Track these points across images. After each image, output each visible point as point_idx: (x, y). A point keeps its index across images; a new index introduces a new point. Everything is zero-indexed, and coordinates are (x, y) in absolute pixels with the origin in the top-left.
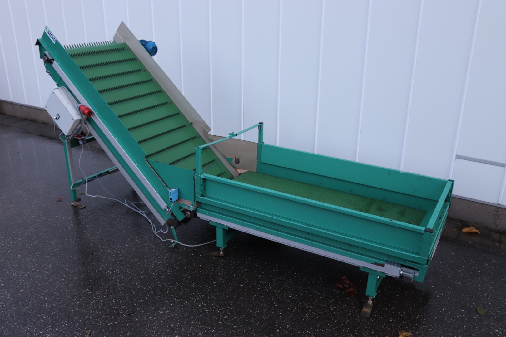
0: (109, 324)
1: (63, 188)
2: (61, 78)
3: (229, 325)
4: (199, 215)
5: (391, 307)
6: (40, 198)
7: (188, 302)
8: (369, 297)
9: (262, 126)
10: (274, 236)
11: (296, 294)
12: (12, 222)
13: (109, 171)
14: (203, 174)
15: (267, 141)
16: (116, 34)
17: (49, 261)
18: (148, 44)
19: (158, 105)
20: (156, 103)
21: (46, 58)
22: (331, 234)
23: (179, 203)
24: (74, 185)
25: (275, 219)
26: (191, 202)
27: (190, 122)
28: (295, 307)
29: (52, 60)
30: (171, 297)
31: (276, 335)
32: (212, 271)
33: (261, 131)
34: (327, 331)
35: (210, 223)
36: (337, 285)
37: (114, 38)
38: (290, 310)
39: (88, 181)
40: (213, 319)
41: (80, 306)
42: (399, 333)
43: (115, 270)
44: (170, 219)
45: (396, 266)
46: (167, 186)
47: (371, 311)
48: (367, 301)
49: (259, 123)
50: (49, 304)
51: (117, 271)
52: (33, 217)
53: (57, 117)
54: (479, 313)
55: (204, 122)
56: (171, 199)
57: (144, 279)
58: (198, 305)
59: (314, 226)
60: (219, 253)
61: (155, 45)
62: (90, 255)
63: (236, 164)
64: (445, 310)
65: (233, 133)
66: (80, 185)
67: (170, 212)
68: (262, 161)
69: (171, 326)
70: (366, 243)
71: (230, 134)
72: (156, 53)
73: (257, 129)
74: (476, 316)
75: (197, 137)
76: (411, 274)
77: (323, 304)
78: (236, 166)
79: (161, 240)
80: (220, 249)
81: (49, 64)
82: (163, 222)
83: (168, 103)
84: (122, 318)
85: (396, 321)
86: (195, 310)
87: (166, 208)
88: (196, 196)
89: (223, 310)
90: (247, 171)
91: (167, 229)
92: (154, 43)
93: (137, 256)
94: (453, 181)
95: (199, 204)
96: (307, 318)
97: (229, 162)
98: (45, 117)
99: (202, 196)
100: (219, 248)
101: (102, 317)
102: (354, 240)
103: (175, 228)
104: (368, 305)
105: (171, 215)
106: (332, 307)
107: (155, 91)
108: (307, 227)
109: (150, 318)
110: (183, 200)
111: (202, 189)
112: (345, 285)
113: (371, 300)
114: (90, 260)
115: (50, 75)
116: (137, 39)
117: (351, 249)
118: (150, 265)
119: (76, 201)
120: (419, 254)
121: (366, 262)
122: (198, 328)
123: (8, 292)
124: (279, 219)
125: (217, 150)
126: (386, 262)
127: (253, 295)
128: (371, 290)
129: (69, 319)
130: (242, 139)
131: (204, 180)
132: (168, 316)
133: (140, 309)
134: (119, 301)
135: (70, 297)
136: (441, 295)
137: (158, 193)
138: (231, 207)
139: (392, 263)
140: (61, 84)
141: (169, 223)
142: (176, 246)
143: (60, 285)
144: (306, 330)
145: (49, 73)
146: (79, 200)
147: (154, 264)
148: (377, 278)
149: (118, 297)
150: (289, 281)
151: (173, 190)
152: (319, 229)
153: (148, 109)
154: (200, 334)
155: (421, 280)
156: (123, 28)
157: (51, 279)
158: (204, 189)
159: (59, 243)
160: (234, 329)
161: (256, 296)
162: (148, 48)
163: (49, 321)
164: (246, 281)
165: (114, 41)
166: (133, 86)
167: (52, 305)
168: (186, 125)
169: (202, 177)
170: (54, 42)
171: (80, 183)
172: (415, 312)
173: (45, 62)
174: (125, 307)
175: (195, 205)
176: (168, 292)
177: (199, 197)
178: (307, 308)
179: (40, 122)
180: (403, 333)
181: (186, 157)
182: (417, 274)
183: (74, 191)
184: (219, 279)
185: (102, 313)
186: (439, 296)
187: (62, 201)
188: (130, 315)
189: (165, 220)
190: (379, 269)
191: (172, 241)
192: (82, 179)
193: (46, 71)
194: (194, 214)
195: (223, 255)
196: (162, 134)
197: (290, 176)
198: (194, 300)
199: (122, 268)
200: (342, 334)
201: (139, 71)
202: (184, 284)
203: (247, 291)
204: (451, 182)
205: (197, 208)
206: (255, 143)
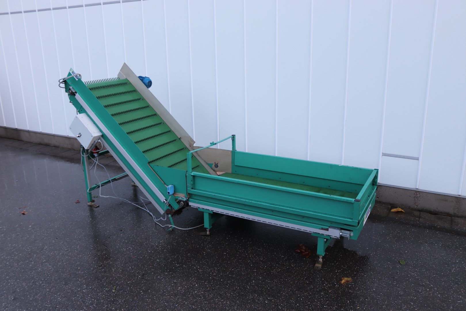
0: (128, 282)
1: (79, 194)
2: (82, 106)
3: (218, 279)
4: (190, 204)
5: (336, 263)
6: (62, 201)
7: (186, 266)
8: (319, 256)
9: (234, 137)
10: (247, 215)
11: (266, 258)
12: (43, 219)
13: (116, 178)
14: (193, 172)
15: (238, 149)
16: (120, 72)
17: (77, 244)
18: (145, 79)
19: (154, 125)
20: (153, 124)
21: (71, 92)
22: (289, 209)
23: (175, 196)
24: (90, 189)
25: (248, 202)
26: (184, 195)
27: (179, 138)
28: (265, 266)
29: (75, 93)
30: (173, 263)
31: (252, 284)
32: (202, 245)
33: (234, 141)
34: (290, 280)
35: (199, 210)
36: (296, 250)
37: (118, 75)
38: (262, 268)
39: (102, 186)
40: (205, 276)
41: (105, 272)
42: (342, 279)
43: (128, 247)
44: (168, 209)
45: (337, 229)
46: (165, 184)
47: (322, 266)
48: (319, 260)
49: (232, 135)
50: (81, 272)
51: (130, 248)
52: (59, 214)
53: (79, 135)
54: (401, 264)
55: (190, 137)
56: (169, 193)
57: (151, 252)
58: (194, 267)
59: (276, 205)
60: (206, 233)
61: (150, 79)
62: (108, 239)
63: (216, 168)
64: (376, 263)
65: (213, 142)
66: (95, 189)
67: (168, 204)
68: (236, 164)
69: (175, 281)
70: (314, 214)
71: (211, 143)
72: (151, 86)
73: (230, 140)
74: (398, 266)
75: (184, 148)
76: (347, 234)
77: (286, 263)
78: (216, 169)
79: (161, 226)
80: (207, 230)
81: (72, 96)
82: (162, 212)
83: (161, 123)
84: (137, 278)
85: (340, 272)
86: (191, 271)
87: (165, 201)
88: (188, 189)
89: (212, 270)
90: (224, 173)
91: (166, 216)
92: (149, 78)
93: (144, 237)
94: (378, 170)
95: (190, 196)
96: (275, 272)
97: (210, 167)
98: (56, 142)
99: (192, 189)
100: (206, 228)
101: (122, 278)
102: (306, 213)
103: (172, 216)
104: (319, 262)
105: (168, 206)
106: (293, 265)
107: (152, 114)
108: (271, 205)
109: (159, 277)
110: (178, 194)
111: (192, 184)
112: (302, 250)
113: (321, 258)
114: (108, 242)
115: (73, 104)
116: (136, 76)
117: (304, 219)
118: (154, 243)
119: (92, 202)
120: (352, 219)
121: (315, 228)
122: (195, 282)
123: (50, 265)
124: (250, 201)
125: (201, 158)
126: (330, 227)
127: (234, 259)
128: (321, 251)
129: (99, 280)
130: (219, 148)
131: (194, 176)
132: (172, 276)
133: (151, 272)
134: (134, 267)
135: (96, 266)
136: (374, 254)
137: (159, 189)
138: (215, 195)
139: (334, 228)
140: (81, 110)
141: (167, 212)
142: (173, 230)
143: (88, 259)
144: (274, 279)
145: (72, 103)
146: (93, 201)
147: (158, 242)
148: (324, 241)
149: (133, 265)
150: (260, 249)
151: (170, 186)
152: (280, 206)
153: (147, 127)
154: (196, 285)
155: (355, 239)
156: (125, 68)
157: (80, 255)
158: (194, 184)
159: (82, 231)
160: (221, 281)
161: (236, 260)
162: (145, 82)
163: (84, 282)
164: (228, 251)
165: (119, 77)
166: (135, 111)
167: (84, 272)
168: (176, 139)
169: (192, 174)
170: (77, 80)
171: (94, 188)
172: (354, 265)
173: (69, 95)
174: (139, 271)
175: (187, 197)
176: (170, 260)
177: (190, 190)
178: (274, 266)
179: (52, 146)
180: (345, 279)
181: (178, 163)
182: (352, 234)
183: (90, 193)
184: (208, 250)
185: (122, 276)
186: (372, 254)
187: (80, 202)
188: (143, 275)
189: (163, 210)
190: (325, 233)
191: (170, 226)
192: (96, 184)
193: (70, 101)
194: (186, 204)
195: (209, 234)
196: (159, 146)
197: (257, 174)
198: (190, 264)
199: (133, 246)
200: (301, 281)
201: (139, 99)
202: (181, 254)
203: (229, 257)
204: (376, 171)
205: (189, 198)
206: (230, 151)
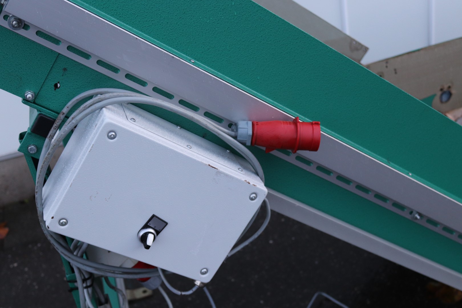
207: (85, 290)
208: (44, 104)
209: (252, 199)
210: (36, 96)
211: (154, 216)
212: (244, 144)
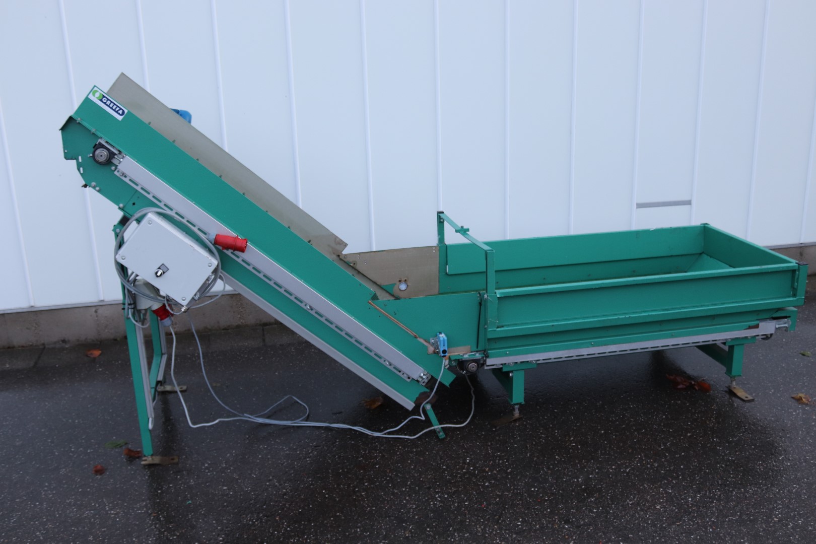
2: (138, 192)
4: (489, 361)
9: (441, 216)
35: (504, 370)
44: (422, 394)
45: (770, 321)
46: (418, 336)
53: (162, 272)
56: (444, 352)
60: (513, 415)
67: (426, 381)
68: (449, 272)
78: (402, 294)
80: (516, 407)
87: (422, 375)
88: (490, 330)
97: (387, 292)
100: (513, 406)
104: (735, 389)
106: (712, 406)
113: (734, 382)
115: (99, 191)
117: (715, 322)
121: (739, 330)
126: (761, 320)
137: (404, 353)
138: (553, 325)
139: (766, 319)
140: (134, 204)
141: (420, 401)
169: (498, 296)
170: (120, 118)
177: (495, 330)
182: (790, 322)
187: (107, 469)
189: (410, 399)
190: (754, 332)
195: (519, 416)
207: (130, 310)
208: (127, 211)
209: (210, 266)
210: (124, 207)
211: (168, 269)
212: (211, 243)
